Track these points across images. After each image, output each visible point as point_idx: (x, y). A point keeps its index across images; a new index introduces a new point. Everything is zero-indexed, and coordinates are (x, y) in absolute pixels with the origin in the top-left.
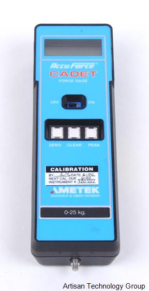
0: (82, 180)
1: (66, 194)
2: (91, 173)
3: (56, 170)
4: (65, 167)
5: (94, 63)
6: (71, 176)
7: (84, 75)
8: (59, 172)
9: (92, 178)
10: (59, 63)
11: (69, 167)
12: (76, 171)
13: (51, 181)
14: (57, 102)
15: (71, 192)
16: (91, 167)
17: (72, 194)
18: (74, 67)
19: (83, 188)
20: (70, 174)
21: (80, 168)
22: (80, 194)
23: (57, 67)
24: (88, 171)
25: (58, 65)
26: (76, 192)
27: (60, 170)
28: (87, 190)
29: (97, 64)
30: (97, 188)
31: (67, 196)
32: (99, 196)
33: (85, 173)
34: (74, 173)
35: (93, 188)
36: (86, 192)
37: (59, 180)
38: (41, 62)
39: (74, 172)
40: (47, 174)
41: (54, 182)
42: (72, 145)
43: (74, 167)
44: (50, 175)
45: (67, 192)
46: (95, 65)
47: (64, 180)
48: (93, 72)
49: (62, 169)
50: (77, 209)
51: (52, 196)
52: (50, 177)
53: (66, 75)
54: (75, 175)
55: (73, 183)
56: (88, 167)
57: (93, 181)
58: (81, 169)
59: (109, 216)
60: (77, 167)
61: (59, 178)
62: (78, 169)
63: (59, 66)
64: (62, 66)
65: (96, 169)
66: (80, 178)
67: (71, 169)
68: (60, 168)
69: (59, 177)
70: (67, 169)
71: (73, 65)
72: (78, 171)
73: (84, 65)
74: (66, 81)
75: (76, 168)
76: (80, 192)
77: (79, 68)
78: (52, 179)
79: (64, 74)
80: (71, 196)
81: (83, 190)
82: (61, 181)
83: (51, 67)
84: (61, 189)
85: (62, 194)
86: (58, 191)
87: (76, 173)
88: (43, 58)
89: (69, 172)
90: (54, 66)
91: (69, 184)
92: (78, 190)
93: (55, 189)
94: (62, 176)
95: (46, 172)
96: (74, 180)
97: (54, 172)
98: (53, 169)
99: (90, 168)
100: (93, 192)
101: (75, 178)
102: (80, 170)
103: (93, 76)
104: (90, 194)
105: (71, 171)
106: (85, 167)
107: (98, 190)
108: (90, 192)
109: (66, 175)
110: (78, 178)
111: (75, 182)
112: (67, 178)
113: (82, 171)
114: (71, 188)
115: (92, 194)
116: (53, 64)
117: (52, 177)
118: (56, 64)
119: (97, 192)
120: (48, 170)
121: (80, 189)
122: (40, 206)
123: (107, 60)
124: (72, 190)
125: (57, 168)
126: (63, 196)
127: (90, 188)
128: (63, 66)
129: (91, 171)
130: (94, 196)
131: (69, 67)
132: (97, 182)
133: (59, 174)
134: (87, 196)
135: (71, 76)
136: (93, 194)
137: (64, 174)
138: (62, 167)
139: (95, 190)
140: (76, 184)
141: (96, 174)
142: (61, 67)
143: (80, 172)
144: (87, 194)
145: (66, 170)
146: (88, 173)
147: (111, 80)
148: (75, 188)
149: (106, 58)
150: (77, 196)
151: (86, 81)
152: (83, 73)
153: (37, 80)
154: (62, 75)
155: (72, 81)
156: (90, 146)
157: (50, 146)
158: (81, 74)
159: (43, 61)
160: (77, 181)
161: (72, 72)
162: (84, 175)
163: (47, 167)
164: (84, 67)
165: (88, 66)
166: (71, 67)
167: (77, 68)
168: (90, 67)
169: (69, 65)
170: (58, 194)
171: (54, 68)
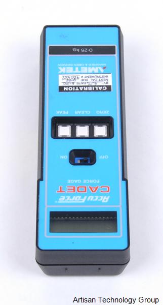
0: (75, 79)
1: (91, 67)
2: (66, 85)
3: (101, 88)
4: (92, 91)
5: (59, 202)
6: (86, 82)
7: (71, 188)
8: (98, 86)
9: (65, 81)
10: (100, 203)
11: (88, 91)
12: (81, 86)
13: (106, 78)
14: (101, 157)
15: (86, 68)
16: (66, 91)
17: (85, 66)
18: (83, 198)
20: (87, 84)
21: (77, 89)
22: (77, 66)
23: (102, 197)
24: (68, 87)
25: (101, 200)
26: (82, 68)
27: (97, 88)
29: (56, 202)
30: (60, 72)
31: (90, 65)
32: (59, 65)
33: (72, 85)
34: (83, 85)
35: (64, 72)
36: (72, 68)
37: (98, 79)
38: (121, 204)
39: (83, 86)
40: (110, 83)
41: (103, 77)
42: (85, 112)
43: (83, 90)
44: (107, 83)
46: (58, 201)
47: (93, 78)
48: (61, 190)
49: (95, 89)
50: (80, 53)
51: (105, 65)
52: (107, 81)
53: (91, 188)
54: (82, 83)
55: (84, 75)
56: (68, 91)
57: (65, 77)
58: (75, 88)
59: (50, 47)
60: (80, 91)
62: (79, 88)
63: (99, 198)
64: (96, 200)
65: (61, 89)
66: (77, 81)
67: (86, 89)
68: (97, 89)
69: (98, 81)
70: (90, 89)
71: (84, 200)
72: (79, 87)
73: (71, 200)
74: (92, 182)
75: (81, 89)
76: (77, 68)
77: (77, 197)
78: (105, 80)
79: (94, 190)
80: (86, 65)
81: (74, 70)
82: (96, 78)
83: (109, 197)
84: (96, 70)
85: (95, 67)
86: (99, 69)
87: (81, 85)
88: (119, 208)
89: (88, 86)
90: (105, 199)
91: (88, 75)
92: (80, 70)
93: (102, 70)
94: (95, 83)
95: (111, 86)
96: (83, 78)
97: (103, 86)
98: (105, 88)
99: (67, 89)
100: (64, 68)
101: (82, 80)
102: (77, 88)
103: (61, 187)
104: (68, 66)
105: (86, 86)
106: (72, 91)
107: (60, 70)
108: (67, 68)
109: (91, 83)
110: (79, 81)
111: (82, 77)
112: (90, 80)
113: (75, 87)
114: (86, 72)
115: (66, 67)
116: (107, 201)
117: (105, 82)
118: (103, 201)
119: (60, 68)
120: (109, 88)
121: (77, 71)
122: (116, 55)
124: (85, 70)
125: (100, 89)
126: (94, 65)
127: (67, 72)
128: (94, 198)
129: (66, 87)
130: (63, 65)
131: (87, 198)
132: (60, 77)
133: (98, 84)
134: (70, 65)
135: (85, 187)
136: (64, 66)
137: (93, 84)
138: (95, 90)
139: (62, 70)
140: (81, 75)
141: (61, 84)
142: (97, 197)
143: (77, 86)
144: (71, 67)
145: (91, 87)
146: (69, 85)
147: (41, 182)
148: (82, 72)
149: (46, 208)
150: (81, 65)
151: (69, 182)
152: (73, 191)
153: (124, 182)
154: (96, 188)
155: (85, 181)
156: (66, 111)
157: (108, 111)
158: (74, 189)
159: (119, 204)
160: (80, 77)
161: (85, 191)
162: (73, 83)
163: (111, 90)
164: (71, 198)
165: (66, 198)
166: (86, 197)
167: (80, 197)
168: (64, 197)
169: (88, 200)
170: (99, 66)
171: (105, 197)
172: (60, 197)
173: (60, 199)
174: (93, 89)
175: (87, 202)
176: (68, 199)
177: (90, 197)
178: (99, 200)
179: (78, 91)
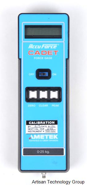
0: (48, 130)
1: (38, 139)
2: (53, 125)
3: (32, 124)
4: (38, 121)
6: (41, 128)
7: (50, 54)
8: (34, 124)
9: (54, 128)
10: (34, 44)
12: (44, 124)
13: (29, 130)
14: (33, 74)
15: (41, 138)
16: (53, 121)
17: (42, 140)
18: (44, 47)
19: (48, 135)
20: (41, 126)
21: (47, 122)
23: (33, 48)
24: (52, 124)
25: (33, 46)
26: (44, 138)
27: (35, 123)
28: (51, 136)
29: (58, 45)
30: (57, 135)
31: (39, 141)
32: (58, 141)
33: (50, 125)
34: (43, 125)
35: (54, 135)
36: (50, 138)
37: (34, 130)
41: (31, 131)
42: (42, 106)
43: (43, 121)
44: (29, 127)
45: (39, 138)
46: (57, 45)
47: (37, 130)
50: (44, 150)
51: (30, 141)
52: (29, 128)
53: (39, 53)
54: (44, 127)
55: (42, 132)
56: (52, 121)
57: (54, 131)
58: (48, 123)
59: (63, 154)
60: (45, 121)
61: (34, 129)
62: (46, 123)
63: (34, 47)
65: (56, 123)
67: (41, 122)
68: (35, 122)
70: (39, 123)
71: (43, 46)
72: (46, 124)
73: (50, 46)
74: (39, 58)
75: (44, 122)
76: (47, 138)
77: (47, 48)
78: (30, 129)
79: (37, 53)
80: (41, 141)
81: (48, 137)
82: (35, 131)
83: (29, 48)
84: (35, 136)
85: (36, 139)
86: (33, 137)
87: (44, 125)
88: (23, 41)
89: (40, 124)
90: (31, 46)
91: (40, 133)
92: (45, 137)
93: (31, 136)
94: (36, 127)
95: (27, 125)
96: (43, 130)
97: (31, 124)
98: (30, 123)
99: (53, 122)
100: (54, 138)
101: (43, 129)
102: (47, 123)
103: (56, 54)
104: (52, 139)
105: (42, 124)
106: (49, 121)
107: (57, 136)
108: (52, 138)
109: (38, 127)
110: (45, 128)
111: (44, 131)
112: (39, 129)
113: (48, 124)
114: (41, 135)
115: (53, 139)
116: (30, 45)
117: (30, 128)
118: (32, 45)
119: (57, 138)
120: (28, 123)
121: (47, 136)
122: (23, 148)
123: (65, 42)
124: (42, 137)
125: (33, 122)
126: (36, 141)
127: (52, 135)
128: (37, 47)
129: (53, 124)
130: (55, 141)
132: (57, 132)
133: (34, 126)
134: (51, 141)
135: (42, 54)
138: (36, 121)
139: (55, 137)
140: (44, 133)
141: (56, 126)
142: (35, 48)
143: (47, 124)
145: (38, 124)
146: (51, 125)
147: (67, 58)
148: (43, 135)
150: (44, 141)
151: (51, 58)
152: (49, 52)
153: (20, 58)
154: (36, 53)
155: (42, 58)
156: (53, 106)
157: (29, 106)
158: (48, 53)
159: (23, 43)
160: (45, 131)
161: (42, 51)
162: (49, 127)
163: (27, 121)
164: (50, 47)
165: (53, 47)
166: (42, 48)
167: (45, 48)
168: (54, 48)
169: (40, 46)
170: (33, 139)
171: (31, 48)
173: (56, 46)
174: (37, 122)
175: (41, 44)
177: (40, 48)
178: (34, 46)
179: (46, 121)
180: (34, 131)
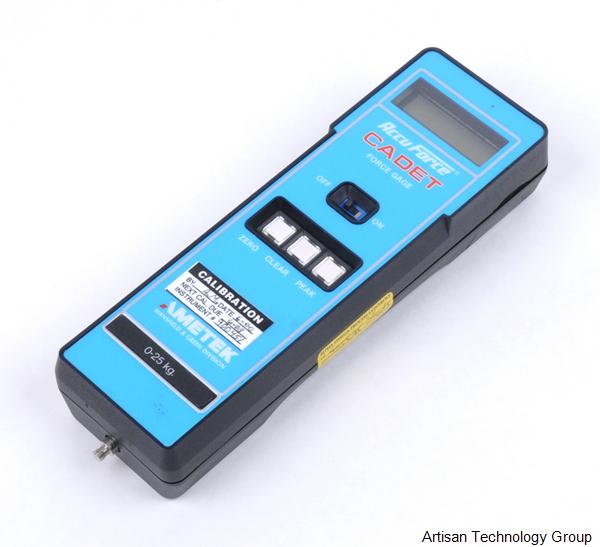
0: (227, 324)
1: (180, 324)
2: (252, 325)
3: (206, 280)
4: (224, 285)
5: (453, 170)
6: (216, 306)
7: (416, 175)
8: (208, 286)
9: (245, 333)
10: (399, 126)
11: (230, 290)
12: (232, 305)
13: (182, 289)
14: (328, 184)
15: (190, 329)
16: (262, 316)
17: (188, 332)
18: (415, 152)
19: (214, 335)
20: (220, 300)
21: (243, 305)
22: (200, 342)
23: (389, 133)
24: (251, 320)
25: (394, 131)
26: (196, 334)
27: (212, 285)
28: (217, 344)
29: (457, 173)
30: (235, 353)
31: (178, 329)
32: (223, 367)
33: (243, 319)
34: (226, 304)
36: (211, 345)
37: (194, 297)
38: (374, 107)
39: (229, 302)
40: (187, 275)
41: (183, 294)
42: (273, 263)
43: (237, 296)
44: (189, 280)
45: (185, 324)
46: (452, 173)
47: (200, 303)
49: (216, 285)
50: (168, 359)
51: (157, 311)
52: (186, 283)
53: (390, 154)
54: (225, 308)
55: (207, 319)
56: (258, 313)
57: (239, 339)
58: (244, 308)
59: (201, 408)
60: (242, 300)
61: (196, 294)
62: (239, 305)
64: (400, 136)
65: (265, 325)
66: (227, 318)
67: (230, 296)
68: (215, 282)
69: (199, 293)
70: (223, 291)
71: (417, 148)
72: (236, 308)
73: (434, 161)
74: (379, 163)
75: (237, 300)
76: (204, 339)
77: (421, 158)
78: (186, 286)
79: (388, 150)
80: (183, 333)
81: (211, 340)
82: (195, 301)
83: (380, 126)
85: (175, 320)
86: (175, 310)
87: (229, 307)
88: (383, 103)
89: (222, 297)
90: (388, 128)
91: (201, 314)
92: (202, 333)
93: (173, 305)
94: (206, 294)
95: (190, 271)
96: (214, 315)
97: (201, 280)
98: (203, 275)
99: (258, 317)
101: (219, 313)
102: (240, 308)
103: (429, 186)
104: (213, 354)
105: (226, 300)
106: (253, 308)
107: (232, 357)
108: (217, 351)
109: (212, 298)
110: (225, 316)
111: (213, 318)
112: (208, 305)
113: (241, 312)
114: (197, 323)
115: (216, 355)
116: (389, 123)
117: (189, 284)
118: (393, 126)
119: (227, 360)
120: (196, 269)
121: (209, 334)
122: (124, 312)
123: (478, 179)
124: (196, 327)
125: (210, 278)
126: (172, 324)
127: (225, 344)
128: (400, 139)
129: (254, 323)
130: (217, 361)
132: (243, 346)
133: (204, 289)
134: (207, 353)
135: (396, 162)
136: (219, 358)
137: (211, 293)
138: (219, 283)
139: (228, 354)
140: (211, 322)
141: (257, 332)
142: (395, 138)
143: (238, 310)
144: (209, 349)
145: (220, 292)
146: (248, 321)
147: (449, 215)
149: (480, 176)
150: (192, 340)
151: (408, 186)
152: (418, 170)
153: (336, 128)
154: (383, 149)
155: (388, 169)
156: (298, 286)
157: (240, 238)
158: (414, 170)
159: (378, 108)
160: (216, 320)
161: (402, 157)
162: (237, 320)
163: (199, 265)
164: (430, 163)
165: (439, 167)
166: (410, 149)
167: (418, 155)
168: (439, 171)
169: (411, 143)
170: (168, 315)
171: (384, 130)
172: (446, 175)
173: (448, 171)
174: (220, 286)
175: (417, 141)
176: (437, 164)
177: (405, 145)
178: (397, 132)
179: (245, 302)
180: (191, 299)
